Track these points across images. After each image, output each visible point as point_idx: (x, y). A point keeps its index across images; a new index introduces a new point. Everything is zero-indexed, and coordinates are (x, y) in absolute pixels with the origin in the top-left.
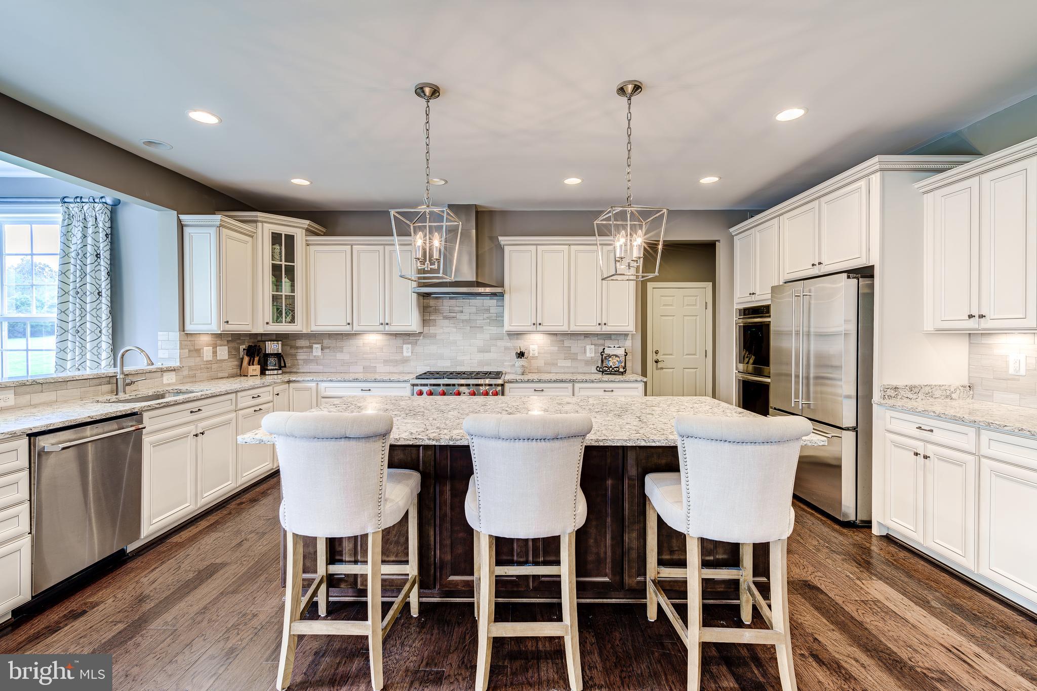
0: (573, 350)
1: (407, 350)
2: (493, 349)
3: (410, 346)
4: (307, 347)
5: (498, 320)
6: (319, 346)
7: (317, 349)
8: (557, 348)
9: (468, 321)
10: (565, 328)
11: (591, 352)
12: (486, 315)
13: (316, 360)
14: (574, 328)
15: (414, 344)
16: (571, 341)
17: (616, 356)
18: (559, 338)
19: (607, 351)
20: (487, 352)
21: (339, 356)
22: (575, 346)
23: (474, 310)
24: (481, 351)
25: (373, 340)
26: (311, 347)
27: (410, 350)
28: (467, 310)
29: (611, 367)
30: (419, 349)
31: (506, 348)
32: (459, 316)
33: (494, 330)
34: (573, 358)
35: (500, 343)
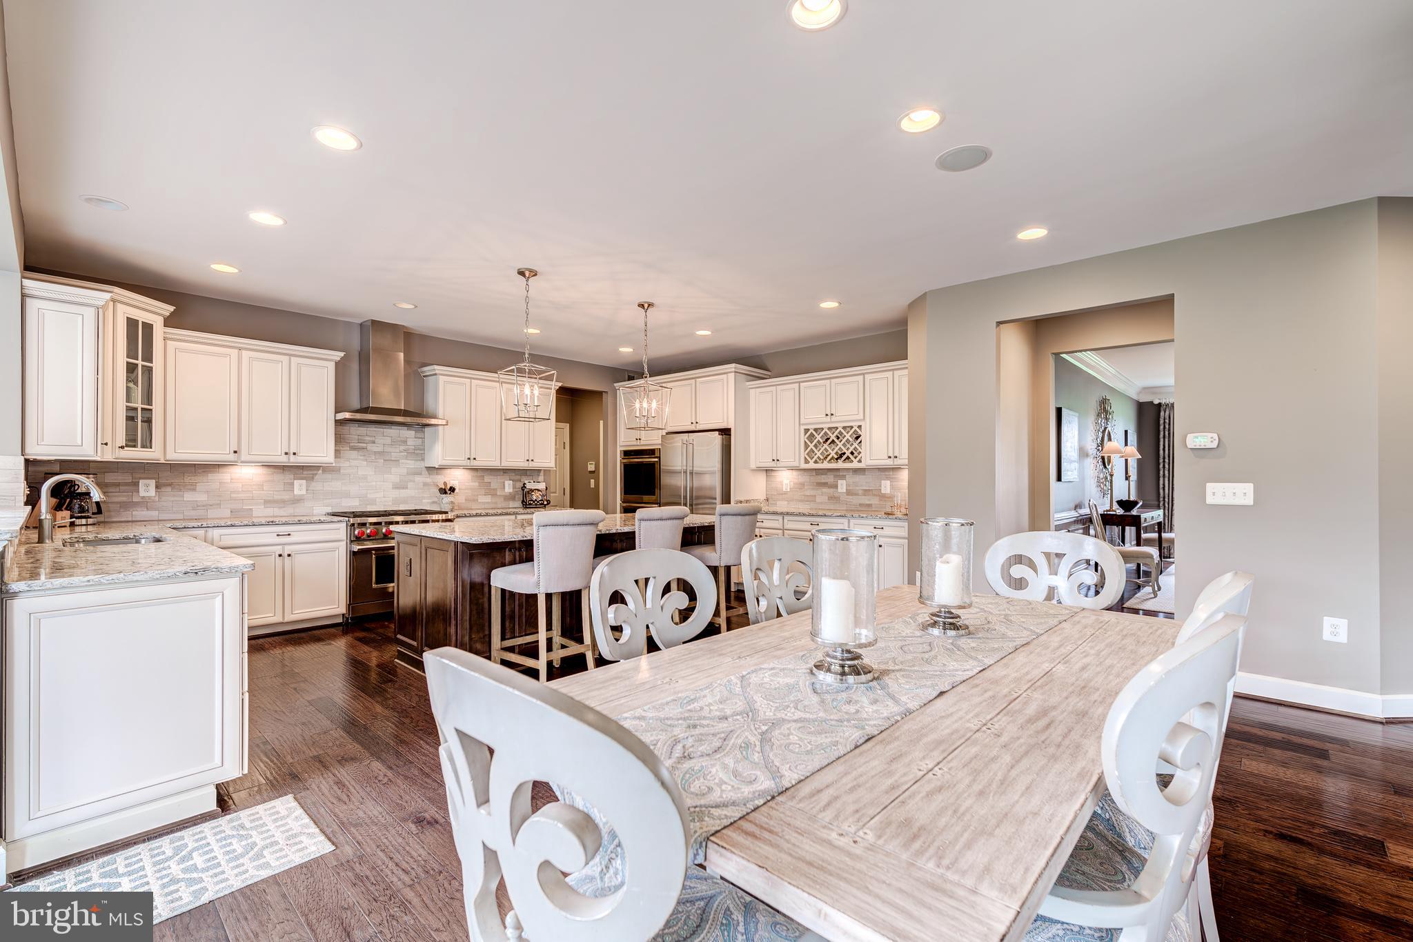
0: (493, 485)
1: (300, 487)
2: (410, 485)
3: (304, 482)
4: (126, 484)
5: (419, 453)
6: (152, 483)
7: (147, 489)
8: (477, 484)
9: (381, 453)
10: (495, 464)
11: (509, 487)
12: (402, 448)
13: (145, 503)
14: (506, 464)
15: (310, 479)
16: (491, 477)
17: (538, 490)
18: (479, 473)
19: (529, 486)
20: (403, 488)
21: (188, 496)
22: (494, 481)
23: (388, 441)
24: (397, 487)
25: (246, 475)
26: (136, 484)
27: (304, 487)
28: (380, 440)
29: (536, 500)
30: (317, 485)
31: (425, 484)
32: (370, 446)
33: (411, 464)
34: (493, 493)
35: (418, 479)
